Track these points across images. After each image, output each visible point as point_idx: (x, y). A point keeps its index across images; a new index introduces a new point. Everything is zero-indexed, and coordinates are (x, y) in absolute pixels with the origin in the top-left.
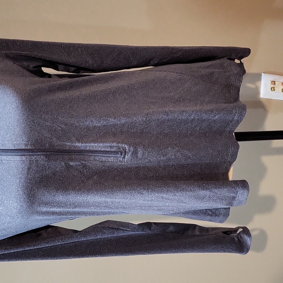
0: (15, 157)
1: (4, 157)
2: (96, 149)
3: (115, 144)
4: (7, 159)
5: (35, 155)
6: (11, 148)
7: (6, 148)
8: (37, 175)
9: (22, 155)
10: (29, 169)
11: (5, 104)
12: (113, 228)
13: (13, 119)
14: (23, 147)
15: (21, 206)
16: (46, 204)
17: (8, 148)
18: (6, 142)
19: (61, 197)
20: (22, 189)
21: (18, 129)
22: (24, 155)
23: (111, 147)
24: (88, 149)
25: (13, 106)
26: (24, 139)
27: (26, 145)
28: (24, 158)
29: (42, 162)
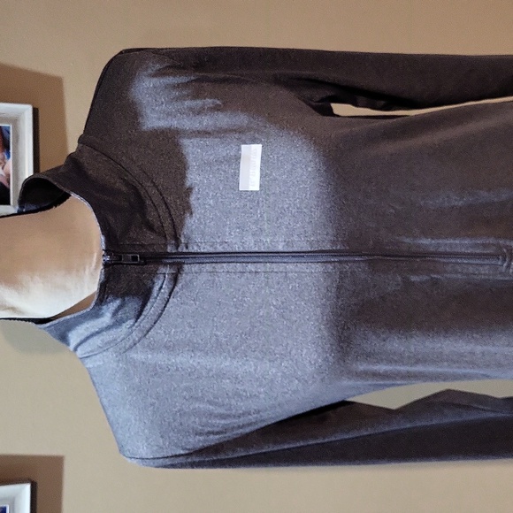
0: (313, 266)
1: (290, 267)
2: (456, 250)
3: (491, 240)
4: (297, 270)
5: (350, 262)
6: (304, 249)
7: (295, 249)
8: (354, 301)
9: (326, 262)
10: (338, 288)
11: (294, 165)
12: (459, 406)
13: (309, 193)
14: (328, 247)
15: (326, 360)
16: (368, 356)
17: (299, 250)
18: (295, 238)
19: (395, 344)
20: (328, 326)
21: (318, 213)
22: (330, 262)
23: (485, 246)
24: (441, 249)
25: (309, 169)
26: (330, 230)
27: (333, 242)
28: (330, 267)
29: (363, 276)
